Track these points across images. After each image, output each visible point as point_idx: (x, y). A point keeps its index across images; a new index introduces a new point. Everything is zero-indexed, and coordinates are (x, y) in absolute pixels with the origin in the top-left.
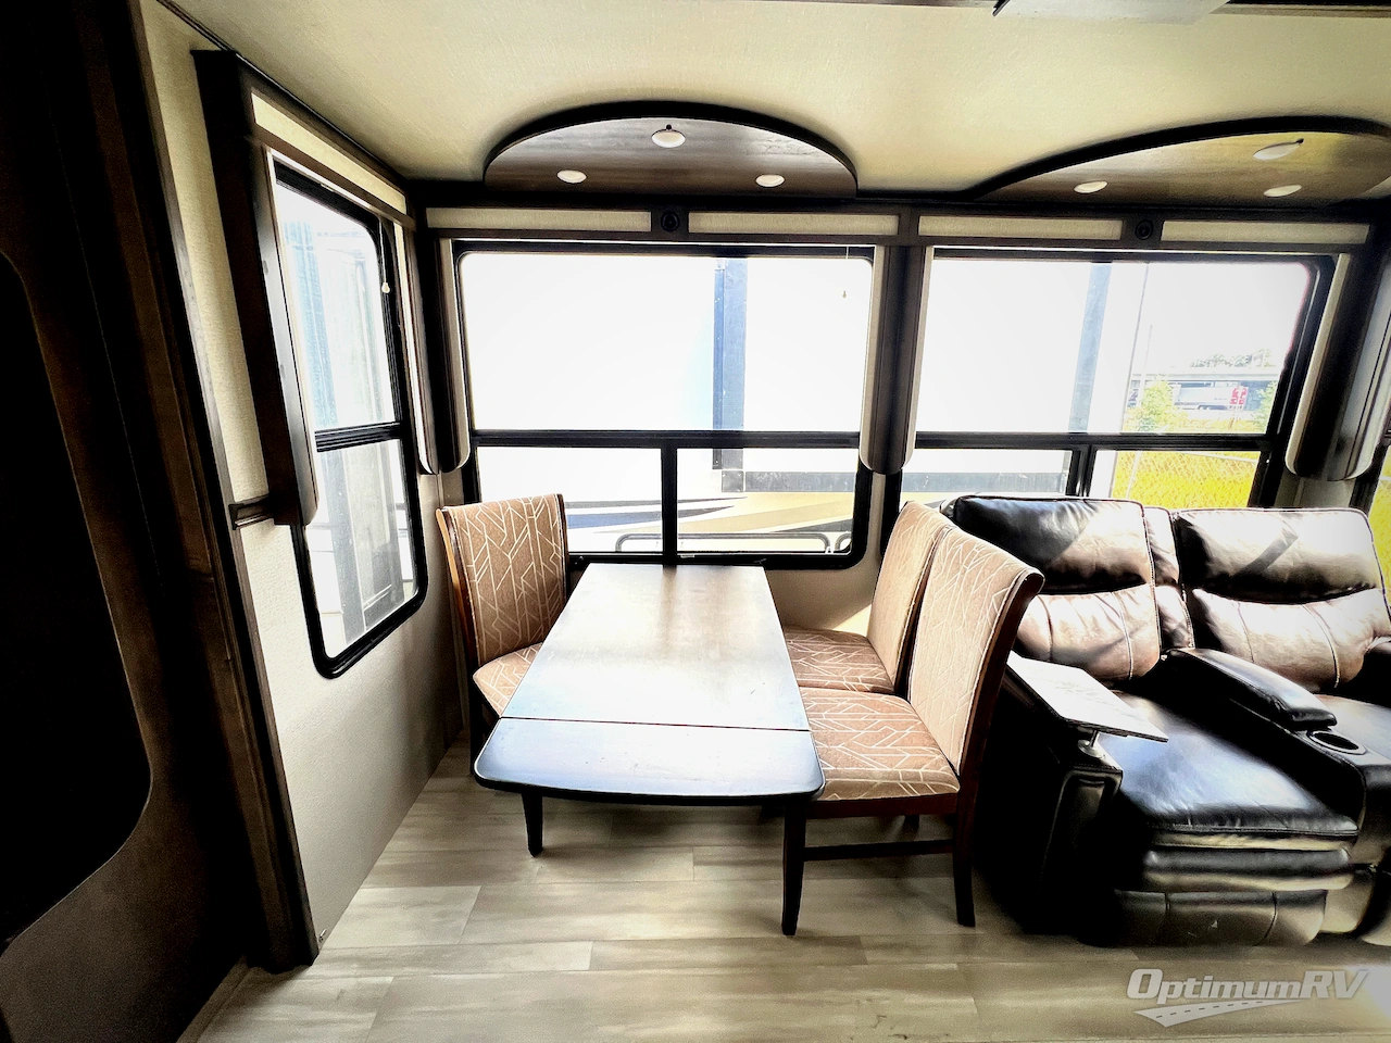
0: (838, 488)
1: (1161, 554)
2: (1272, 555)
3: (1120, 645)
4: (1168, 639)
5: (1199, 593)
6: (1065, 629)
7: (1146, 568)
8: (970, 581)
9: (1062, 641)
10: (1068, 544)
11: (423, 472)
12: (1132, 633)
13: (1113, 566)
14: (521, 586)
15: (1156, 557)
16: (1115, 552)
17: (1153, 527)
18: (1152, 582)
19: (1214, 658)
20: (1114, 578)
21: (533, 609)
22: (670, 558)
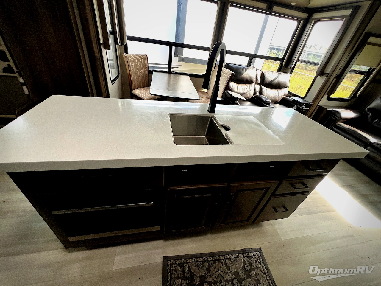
0: (204, 64)
1: (258, 78)
2: (274, 80)
3: (247, 93)
4: (255, 93)
5: (262, 86)
6: (239, 90)
7: (255, 80)
8: (225, 76)
9: (238, 91)
10: (243, 74)
11: (118, 44)
12: (249, 91)
13: (249, 79)
14: (140, 75)
15: (257, 79)
16: (250, 77)
17: (258, 73)
18: (255, 83)
19: (262, 96)
20: (248, 82)
21: (142, 80)
22: (170, 72)
